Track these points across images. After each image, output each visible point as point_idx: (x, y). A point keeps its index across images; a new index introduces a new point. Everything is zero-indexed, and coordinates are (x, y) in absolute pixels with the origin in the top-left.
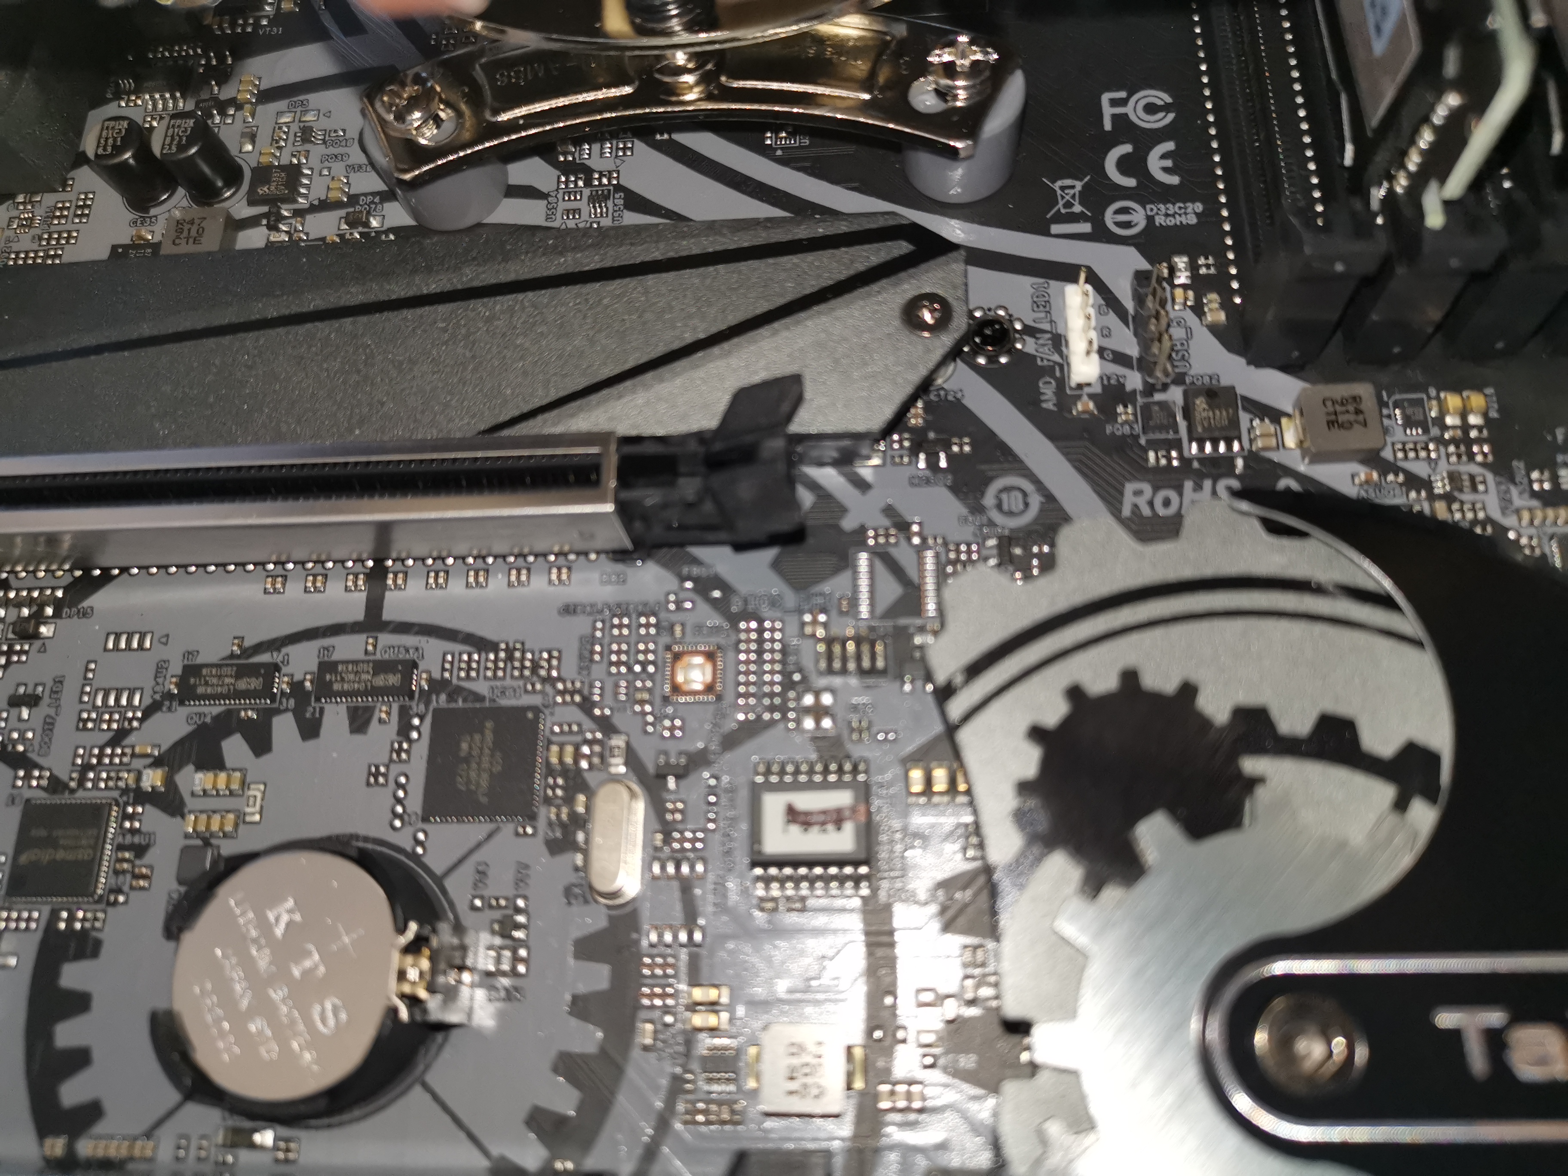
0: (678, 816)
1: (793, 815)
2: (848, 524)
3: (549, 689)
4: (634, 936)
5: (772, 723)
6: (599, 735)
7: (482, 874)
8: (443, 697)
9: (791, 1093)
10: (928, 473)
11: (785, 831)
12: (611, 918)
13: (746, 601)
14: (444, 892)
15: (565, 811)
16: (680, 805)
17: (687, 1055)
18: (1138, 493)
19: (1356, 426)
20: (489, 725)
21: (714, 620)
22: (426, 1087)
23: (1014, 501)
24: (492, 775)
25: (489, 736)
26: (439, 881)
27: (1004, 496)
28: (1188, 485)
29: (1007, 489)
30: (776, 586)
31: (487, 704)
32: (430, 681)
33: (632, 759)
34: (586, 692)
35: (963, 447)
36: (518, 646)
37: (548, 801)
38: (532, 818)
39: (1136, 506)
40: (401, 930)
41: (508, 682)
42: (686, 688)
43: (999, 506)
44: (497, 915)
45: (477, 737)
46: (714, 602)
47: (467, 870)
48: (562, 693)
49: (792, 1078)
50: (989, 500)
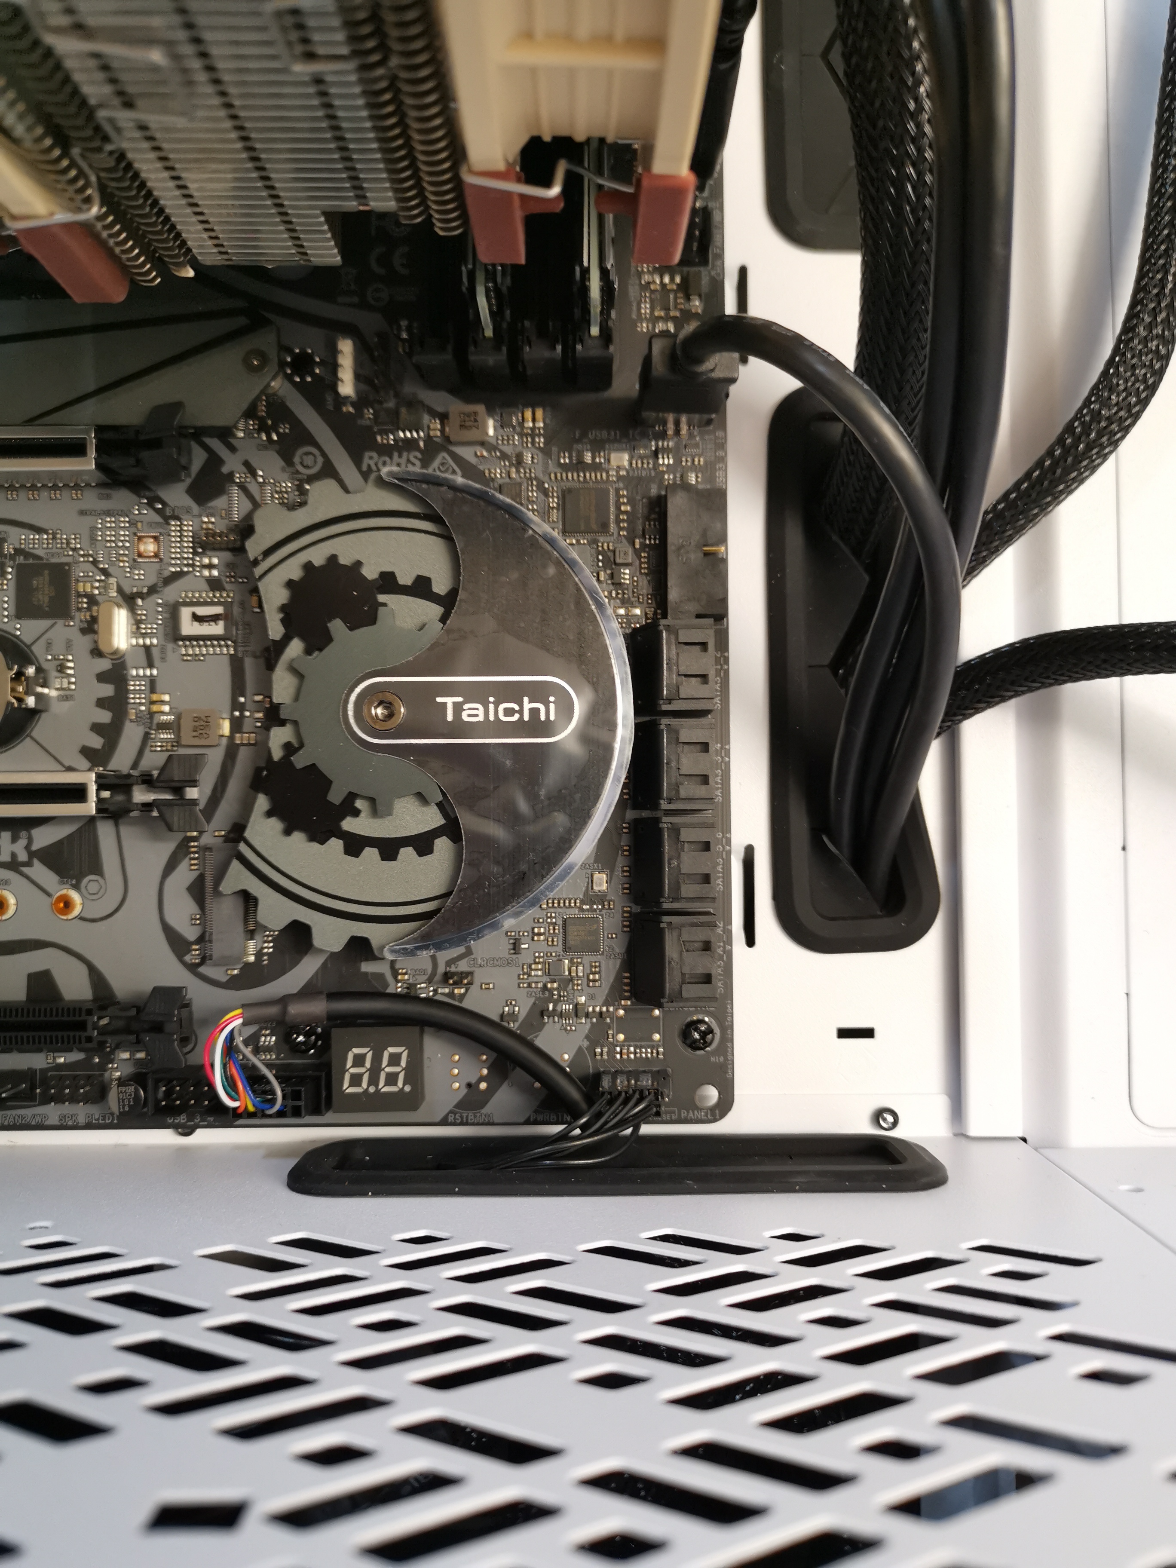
0: (144, 617)
1: (196, 618)
2: (225, 470)
3: (75, 554)
4: (125, 672)
5: (188, 573)
6: (103, 578)
7: (49, 644)
8: (22, 558)
9: (194, 737)
10: (266, 443)
11: (192, 625)
12: (113, 664)
13: (173, 511)
14: (32, 652)
15: (88, 614)
16: (145, 612)
17: (151, 723)
18: (371, 458)
19: (474, 428)
20: (46, 572)
21: (158, 519)
22: (33, 738)
23: (309, 460)
24: (50, 597)
25: (47, 578)
26: (29, 647)
27: (305, 457)
28: (396, 455)
29: (307, 454)
30: (189, 502)
31: (45, 561)
32: (15, 549)
33: (120, 590)
34: (95, 557)
35: (284, 429)
36: (58, 531)
37: (79, 610)
38: (72, 618)
39: (369, 466)
40: (11, 669)
41: (55, 550)
42: (145, 554)
43: (302, 463)
44: (58, 662)
45: (41, 578)
46: (157, 511)
47: (42, 642)
48: (83, 556)
49: (194, 731)
50: (297, 460)
